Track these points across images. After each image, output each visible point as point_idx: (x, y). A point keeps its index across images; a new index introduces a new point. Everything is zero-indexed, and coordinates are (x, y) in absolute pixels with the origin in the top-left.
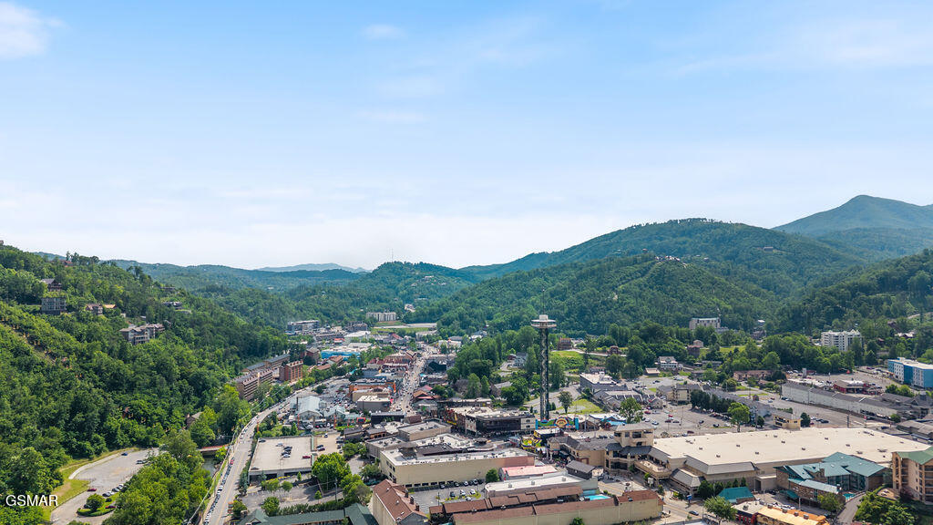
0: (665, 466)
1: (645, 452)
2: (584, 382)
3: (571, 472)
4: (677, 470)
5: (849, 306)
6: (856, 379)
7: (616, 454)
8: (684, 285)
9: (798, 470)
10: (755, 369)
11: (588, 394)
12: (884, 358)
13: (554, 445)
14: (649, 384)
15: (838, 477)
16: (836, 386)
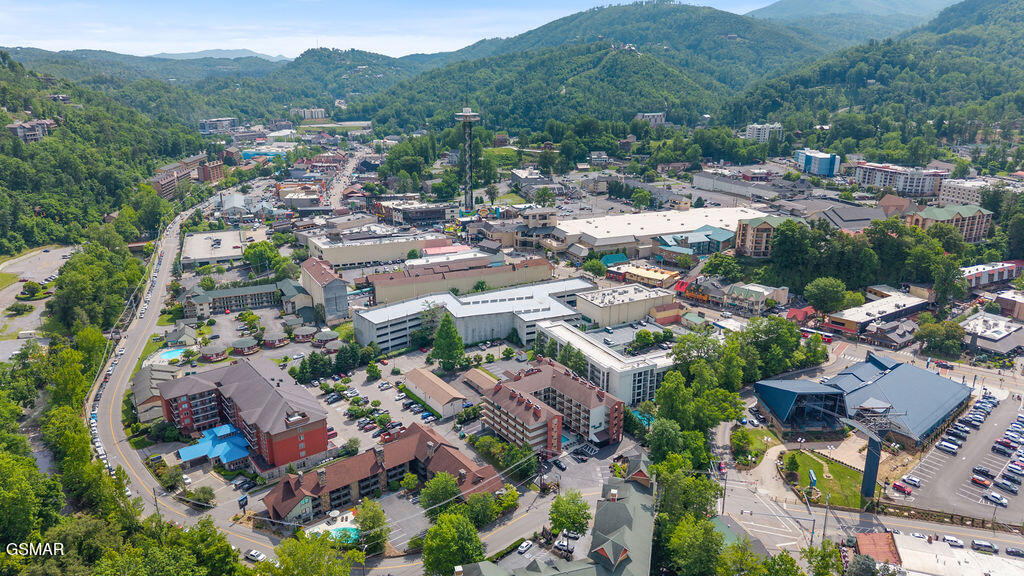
0: (562, 241)
1: (549, 231)
2: (515, 177)
3: (483, 249)
4: (573, 244)
5: (786, 100)
6: (764, 168)
7: (524, 234)
8: (635, 78)
9: (669, 240)
10: (678, 161)
11: (517, 188)
13: (472, 230)
14: (575, 178)
15: (700, 243)
16: (745, 177)
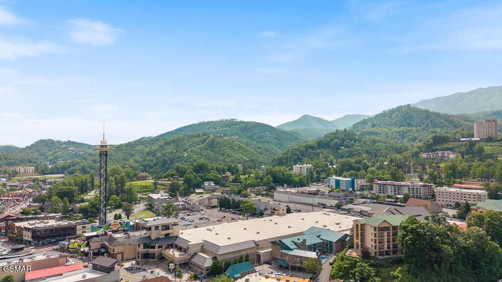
2: (150, 199)
6: (313, 188)
8: (224, 148)
10: (259, 186)
11: (150, 207)
12: (324, 178)
14: (194, 198)
16: (302, 193)
